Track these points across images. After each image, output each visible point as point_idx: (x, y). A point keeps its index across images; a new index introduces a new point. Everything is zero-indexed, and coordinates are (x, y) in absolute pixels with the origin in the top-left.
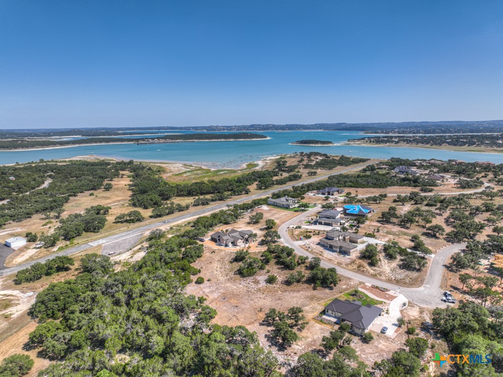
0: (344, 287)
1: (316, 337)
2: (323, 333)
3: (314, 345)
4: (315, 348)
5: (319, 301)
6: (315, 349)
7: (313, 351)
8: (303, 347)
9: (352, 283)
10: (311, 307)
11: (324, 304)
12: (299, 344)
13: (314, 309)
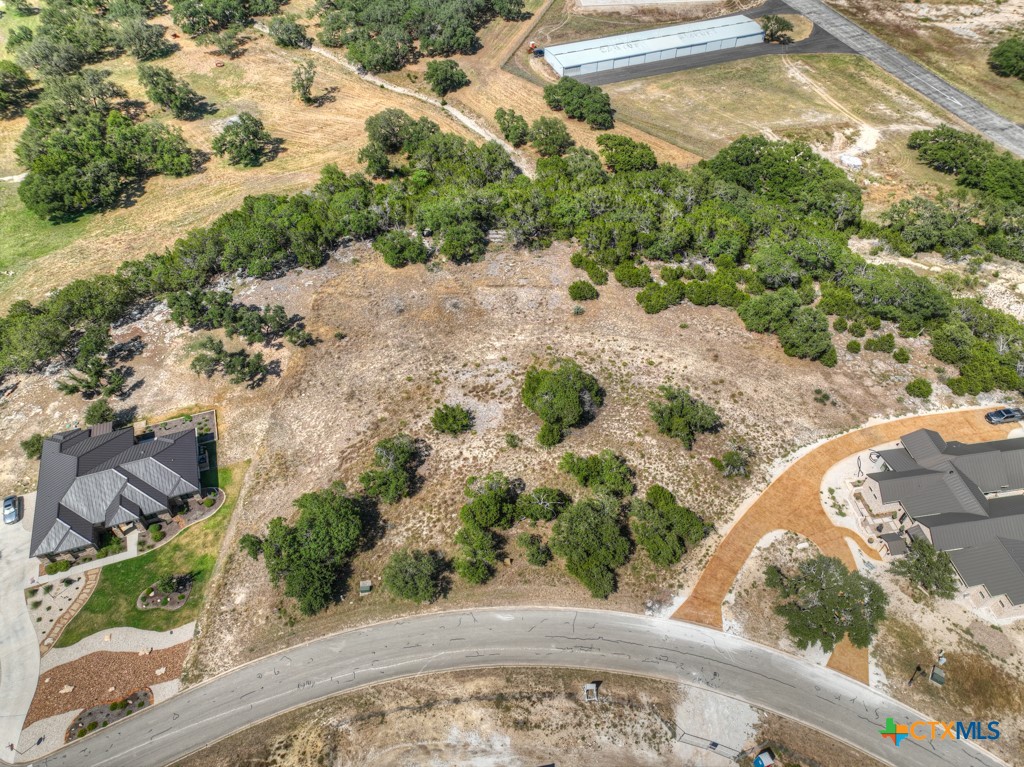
0: (240, 596)
1: (164, 375)
2: (156, 395)
3: (151, 357)
4: (144, 355)
5: (258, 476)
6: (141, 352)
7: (143, 347)
8: (167, 341)
9: (229, 638)
10: (254, 436)
11: (236, 474)
12: (180, 340)
13: (245, 438)
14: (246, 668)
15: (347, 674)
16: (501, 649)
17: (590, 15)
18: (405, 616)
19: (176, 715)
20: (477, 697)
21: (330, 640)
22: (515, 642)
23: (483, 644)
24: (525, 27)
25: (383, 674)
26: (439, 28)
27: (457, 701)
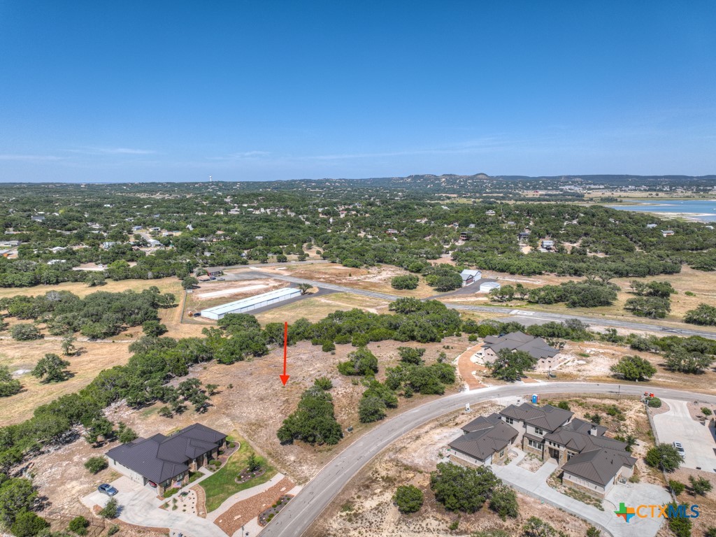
1: (141, 426)
9: (304, 467)
12: (134, 414)
14: (326, 467)
15: (374, 448)
16: (426, 417)
17: (210, 300)
18: (377, 427)
19: (312, 493)
20: (432, 429)
21: (355, 444)
22: (427, 414)
23: (417, 419)
24: (179, 310)
25: (389, 442)
26: (136, 311)
27: (427, 432)
